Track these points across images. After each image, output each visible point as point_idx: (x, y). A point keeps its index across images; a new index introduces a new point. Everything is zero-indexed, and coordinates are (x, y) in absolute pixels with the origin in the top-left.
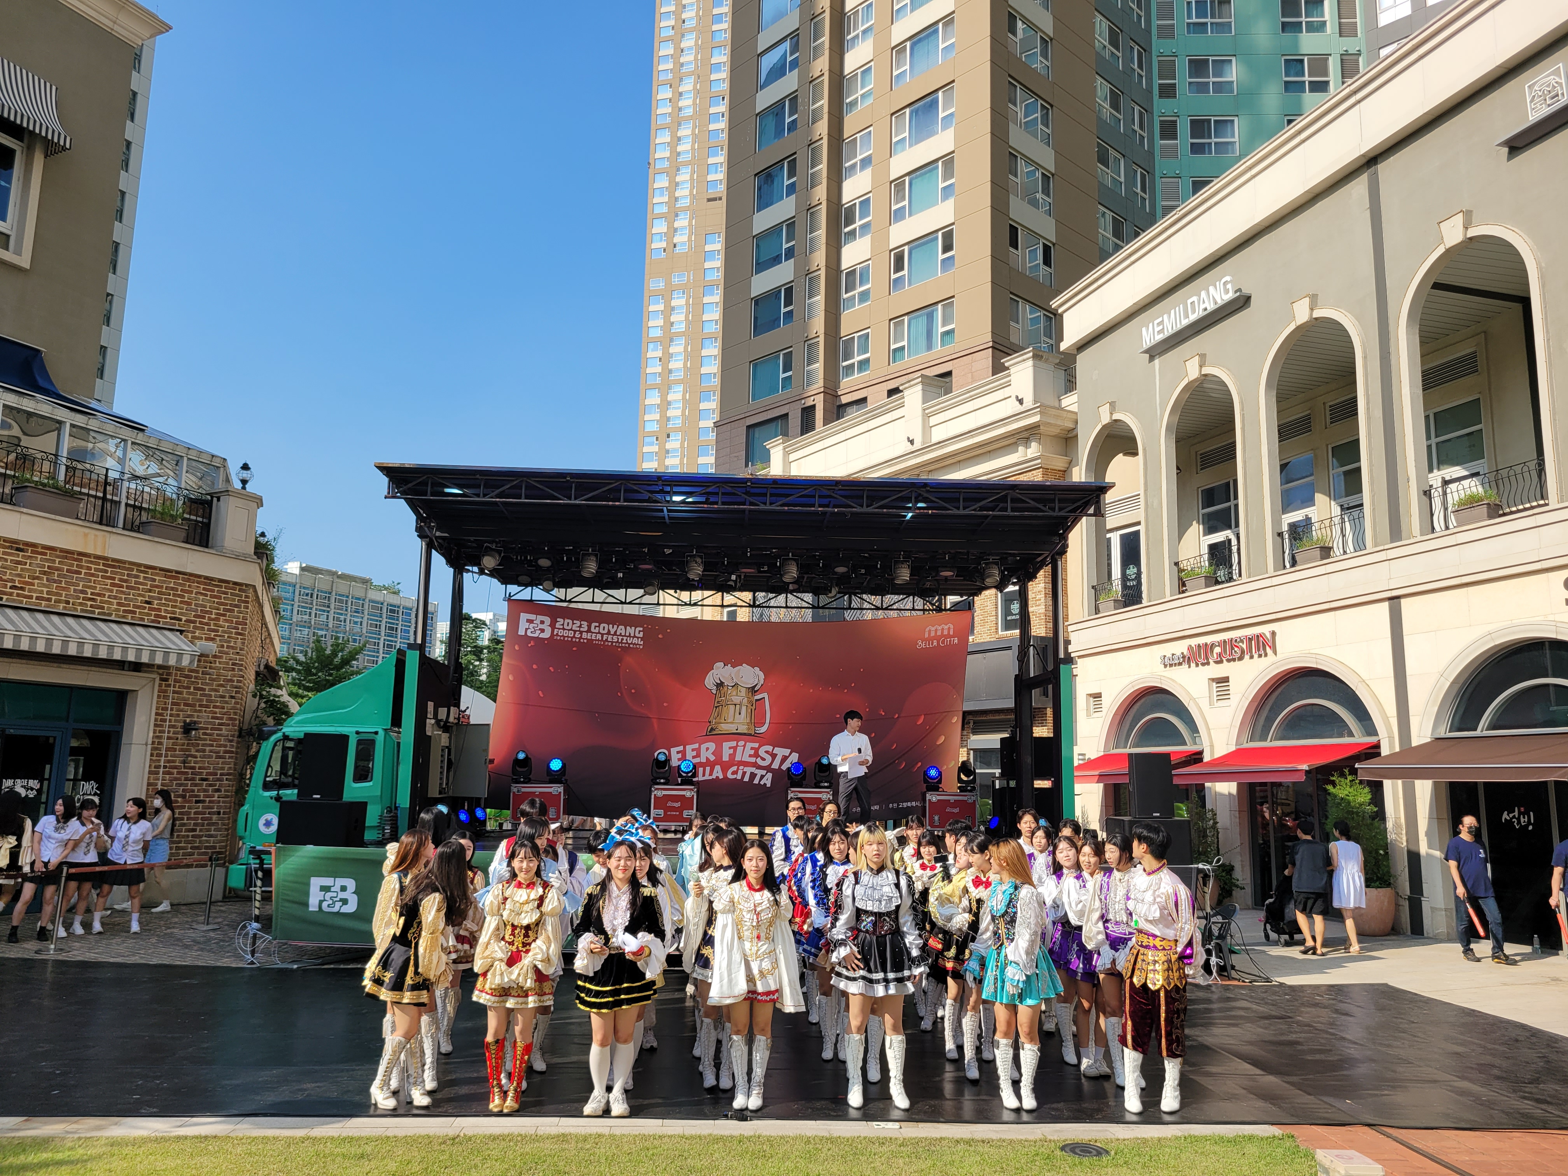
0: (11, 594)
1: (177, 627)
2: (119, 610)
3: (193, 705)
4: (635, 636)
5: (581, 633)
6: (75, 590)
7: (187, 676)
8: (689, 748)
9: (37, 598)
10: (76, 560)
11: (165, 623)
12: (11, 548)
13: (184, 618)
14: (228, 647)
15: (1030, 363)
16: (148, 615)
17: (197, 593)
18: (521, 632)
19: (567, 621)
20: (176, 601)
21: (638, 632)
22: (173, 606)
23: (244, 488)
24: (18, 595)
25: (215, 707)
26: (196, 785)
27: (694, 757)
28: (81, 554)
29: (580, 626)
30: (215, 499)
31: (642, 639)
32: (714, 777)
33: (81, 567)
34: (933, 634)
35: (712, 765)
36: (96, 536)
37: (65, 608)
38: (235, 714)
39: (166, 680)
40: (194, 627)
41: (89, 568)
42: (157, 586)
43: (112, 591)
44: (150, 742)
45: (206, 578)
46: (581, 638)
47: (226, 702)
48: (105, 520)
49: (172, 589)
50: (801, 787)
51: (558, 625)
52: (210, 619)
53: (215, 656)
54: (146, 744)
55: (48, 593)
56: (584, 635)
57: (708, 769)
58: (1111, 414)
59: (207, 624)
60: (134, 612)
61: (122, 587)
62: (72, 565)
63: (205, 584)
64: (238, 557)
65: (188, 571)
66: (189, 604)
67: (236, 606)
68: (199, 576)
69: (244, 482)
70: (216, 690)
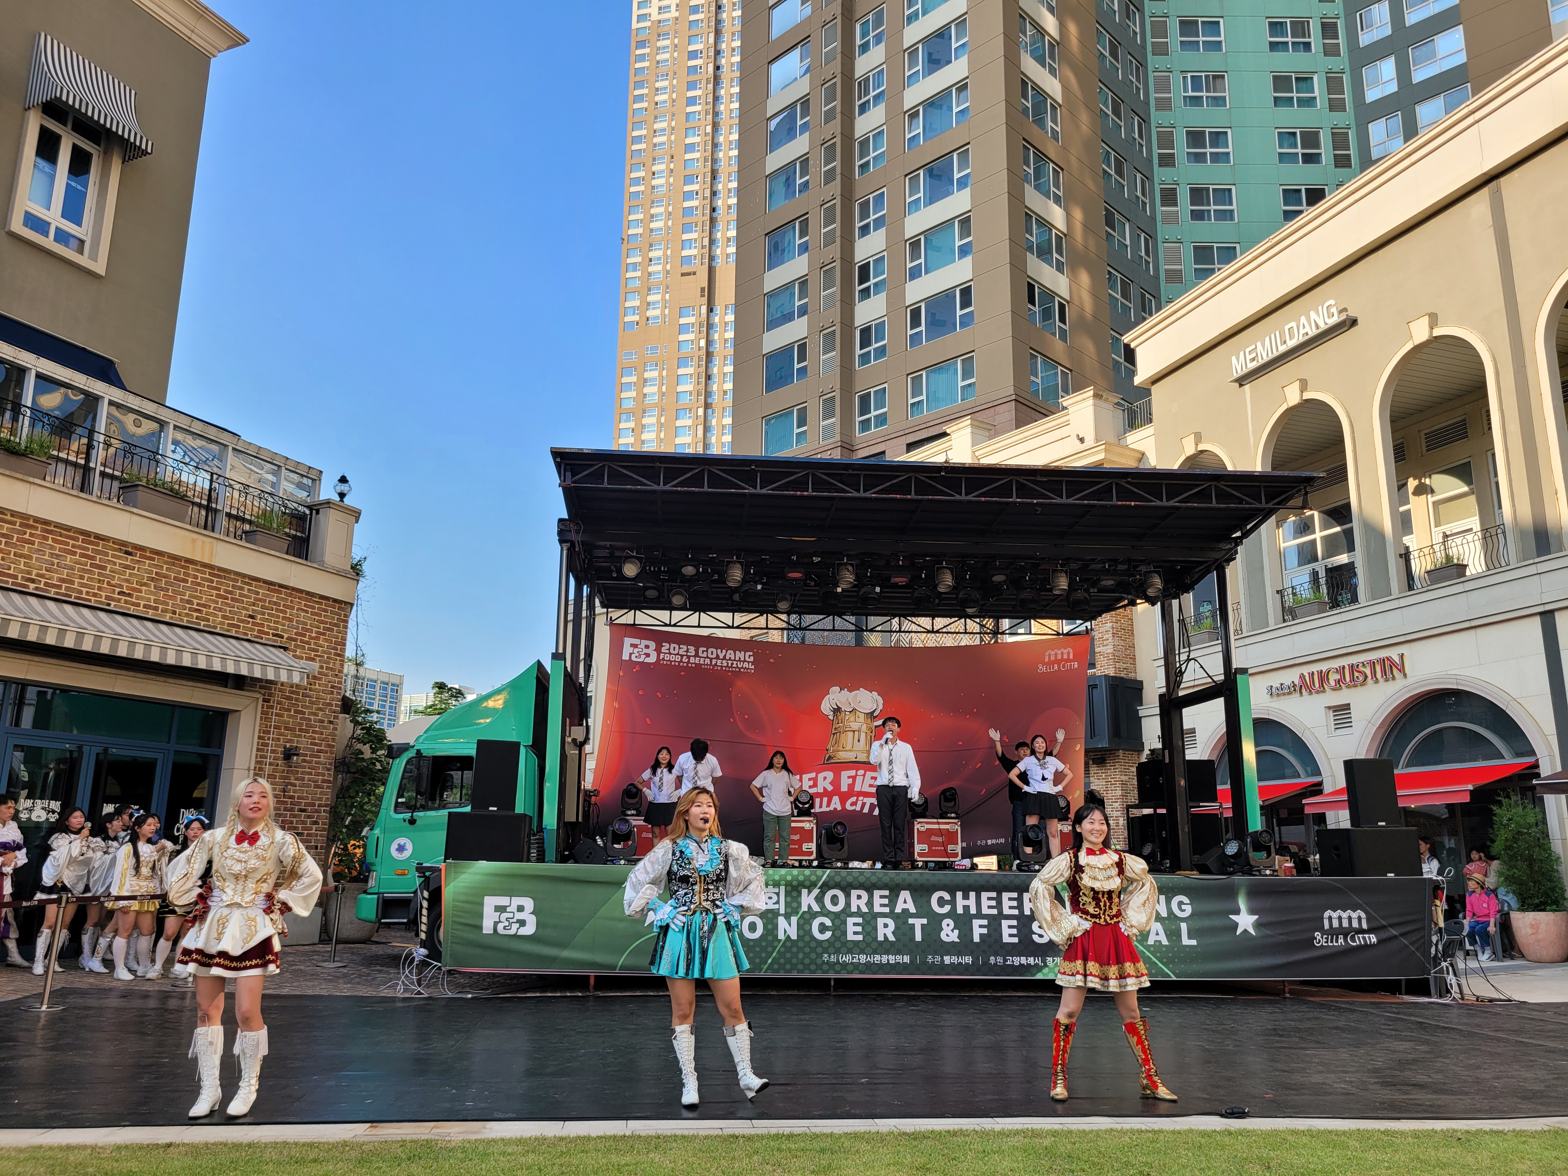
0: (119, 601)
1: (279, 644)
2: (223, 623)
3: (293, 730)
4: (745, 661)
5: (689, 657)
6: (181, 600)
7: (288, 698)
8: (806, 777)
9: (145, 606)
10: (183, 567)
11: (269, 639)
12: (120, 550)
13: (286, 636)
14: (327, 668)
15: (1091, 401)
16: (252, 630)
17: (298, 609)
18: (625, 657)
19: (673, 645)
20: (278, 617)
21: (749, 656)
22: (276, 622)
23: (342, 501)
24: (126, 602)
25: (314, 732)
26: (295, 816)
27: (810, 787)
28: (189, 561)
29: (687, 651)
30: (314, 512)
31: (753, 663)
32: (832, 808)
33: (188, 575)
34: (1053, 658)
35: (829, 795)
36: (204, 542)
37: (171, 618)
38: (334, 740)
39: (268, 701)
40: (296, 646)
41: (196, 577)
42: (260, 600)
43: (217, 603)
44: (252, 767)
45: (308, 593)
46: (688, 662)
47: (325, 728)
48: (208, 526)
49: (275, 603)
50: (925, 817)
51: (663, 650)
52: (311, 638)
53: (314, 677)
54: (249, 770)
55: (155, 601)
56: (692, 660)
57: (825, 800)
58: (1197, 445)
59: (308, 643)
60: (239, 627)
61: (227, 598)
62: (179, 573)
63: (306, 600)
64: (338, 573)
65: (291, 585)
66: (291, 620)
67: (335, 625)
68: (301, 591)
69: (342, 495)
70: (316, 715)
